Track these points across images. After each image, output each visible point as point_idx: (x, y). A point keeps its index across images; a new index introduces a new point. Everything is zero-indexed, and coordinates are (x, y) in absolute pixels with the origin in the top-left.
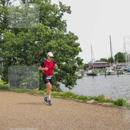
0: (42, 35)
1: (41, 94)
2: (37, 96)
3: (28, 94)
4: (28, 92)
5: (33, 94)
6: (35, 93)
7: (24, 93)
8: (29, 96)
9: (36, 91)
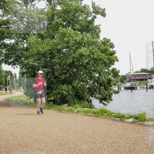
0: (70, 41)
1: (70, 111)
2: (66, 113)
3: (55, 111)
4: (55, 109)
5: (61, 111)
6: (63, 110)
7: (51, 109)
8: (56, 113)
9: (64, 108)
